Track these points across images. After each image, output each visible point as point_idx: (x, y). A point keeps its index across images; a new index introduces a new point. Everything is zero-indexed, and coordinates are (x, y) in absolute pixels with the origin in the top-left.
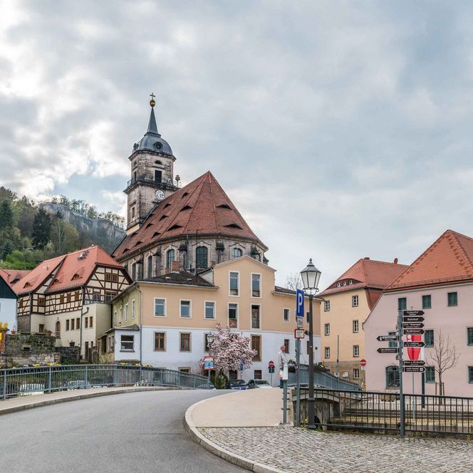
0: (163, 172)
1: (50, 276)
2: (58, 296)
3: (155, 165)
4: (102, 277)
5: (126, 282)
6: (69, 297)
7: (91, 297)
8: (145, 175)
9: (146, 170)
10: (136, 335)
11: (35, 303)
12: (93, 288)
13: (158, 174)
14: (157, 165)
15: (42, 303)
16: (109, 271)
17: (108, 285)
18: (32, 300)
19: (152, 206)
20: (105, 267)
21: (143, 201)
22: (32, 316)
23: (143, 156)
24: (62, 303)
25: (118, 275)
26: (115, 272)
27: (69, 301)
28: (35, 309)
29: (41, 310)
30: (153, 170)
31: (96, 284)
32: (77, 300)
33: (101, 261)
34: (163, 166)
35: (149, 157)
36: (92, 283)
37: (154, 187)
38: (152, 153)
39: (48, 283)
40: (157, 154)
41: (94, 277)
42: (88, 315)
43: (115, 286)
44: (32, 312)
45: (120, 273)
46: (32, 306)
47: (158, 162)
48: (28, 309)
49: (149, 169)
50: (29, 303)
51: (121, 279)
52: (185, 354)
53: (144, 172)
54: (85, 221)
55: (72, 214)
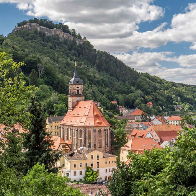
0: (80, 90)
3: (77, 88)
4: (61, 147)
5: (68, 147)
9: (74, 91)
10: (70, 173)
13: (78, 91)
14: (78, 88)
16: (63, 145)
17: (63, 149)
19: (76, 103)
20: (62, 144)
21: (73, 102)
23: (73, 86)
26: (65, 145)
30: (76, 90)
31: (60, 149)
33: (61, 143)
34: (79, 89)
37: (76, 96)
38: (76, 85)
41: (59, 147)
43: (65, 149)
45: (66, 145)
47: (78, 87)
49: (75, 90)
51: (66, 146)
52: (81, 176)
53: (73, 92)
54: (47, 31)
55: (40, 28)
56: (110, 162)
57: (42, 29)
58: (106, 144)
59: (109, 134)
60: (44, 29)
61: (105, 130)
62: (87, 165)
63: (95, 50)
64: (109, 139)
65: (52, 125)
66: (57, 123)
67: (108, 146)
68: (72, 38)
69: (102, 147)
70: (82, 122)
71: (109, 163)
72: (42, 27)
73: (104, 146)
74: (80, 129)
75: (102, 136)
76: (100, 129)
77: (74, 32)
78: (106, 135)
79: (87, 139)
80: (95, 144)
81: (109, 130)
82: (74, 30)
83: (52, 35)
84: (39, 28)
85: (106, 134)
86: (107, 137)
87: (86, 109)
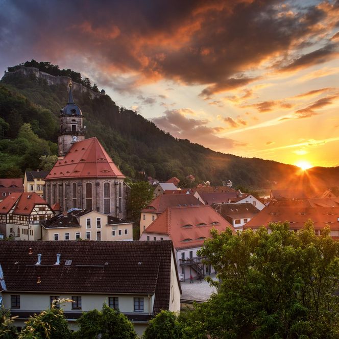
0: (77, 125)
1: (15, 204)
2: (18, 216)
3: (72, 122)
4: (37, 209)
5: (49, 209)
6: (23, 218)
7: (33, 219)
8: (66, 129)
9: (67, 126)
11: (8, 218)
12: (33, 215)
13: (74, 127)
15: (11, 218)
16: (41, 206)
17: (41, 213)
18: (7, 217)
20: (39, 204)
21: (65, 143)
22: (7, 225)
23: (65, 118)
24: (20, 220)
25: (45, 207)
26: (44, 206)
27: (23, 220)
28: (8, 221)
29: (11, 221)
30: (71, 125)
31: (35, 213)
32: (26, 221)
33: (37, 202)
34: (76, 122)
35: (68, 118)
36: (33, 213)
37: (71, 135)
38: (70, 116)
39: (14, 208)
40: (73, 116)
41: (34, 210)
42: (31, 229)
43: (44, 213)
44: (7, 223)
46: (7, 220)
47: (74, 120)
48: (5, 221)
49: (69, 125)
50: (5, 219)
51: (47, 209)
54: (50, 78)
55: (40, 74)
56: (122, 231)
57: (43, 75)
58: (117, 207)
59: (122, 192)
60: (46, 75)
61: (115, 184)
62: (79, 236)
63: (118, 107)
64: (122, 200)
65: (32, 183)
66: (41, 180)
67: (120, 212)
68: (85, 90)
69: (111, 211)
70: (77, 171)
71: (120, 233)
72: (43, 73)
73: (114, 210)
74: (74, 182)
75: (110, 194)
76: (107, 182)
77: (89, 82)
78: (118, 192)
79: (85, 199)
80: (98, 206)
81: (122, 184)
82: (88, 79)
83: (57, 84)
84: (38, 73)
85: (118, 190)
86: (120, 196)
87: (84, 151)
